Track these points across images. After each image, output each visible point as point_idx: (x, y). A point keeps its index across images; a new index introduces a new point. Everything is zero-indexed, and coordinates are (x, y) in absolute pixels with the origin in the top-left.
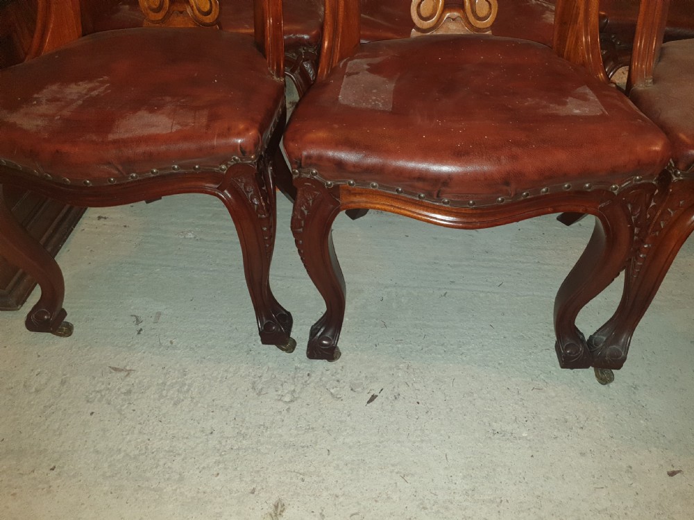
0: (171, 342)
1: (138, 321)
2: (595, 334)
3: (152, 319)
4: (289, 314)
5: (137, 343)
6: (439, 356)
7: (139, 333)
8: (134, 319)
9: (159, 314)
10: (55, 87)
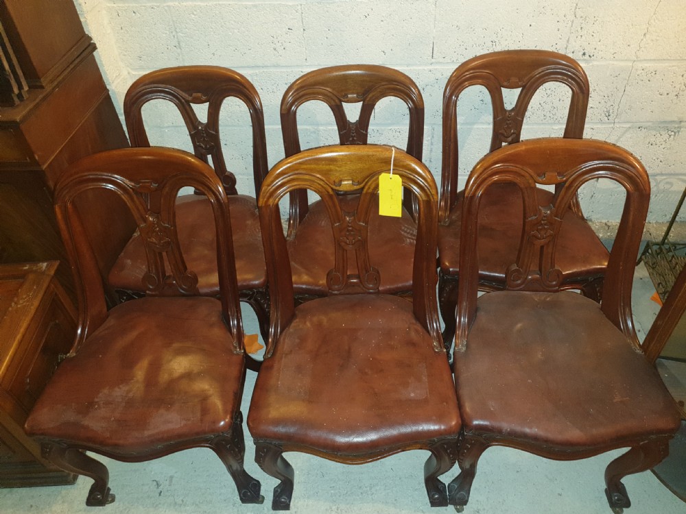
0: (183, 501)
1: (158, 485)
2: (451, 483)
3: (167, 483)
4: (258, 482)
5: (160, 504)
6: (358, 498)
7: (160, 495)
8: (155, 483)
9: (172, 477)
10: (106, 391)
